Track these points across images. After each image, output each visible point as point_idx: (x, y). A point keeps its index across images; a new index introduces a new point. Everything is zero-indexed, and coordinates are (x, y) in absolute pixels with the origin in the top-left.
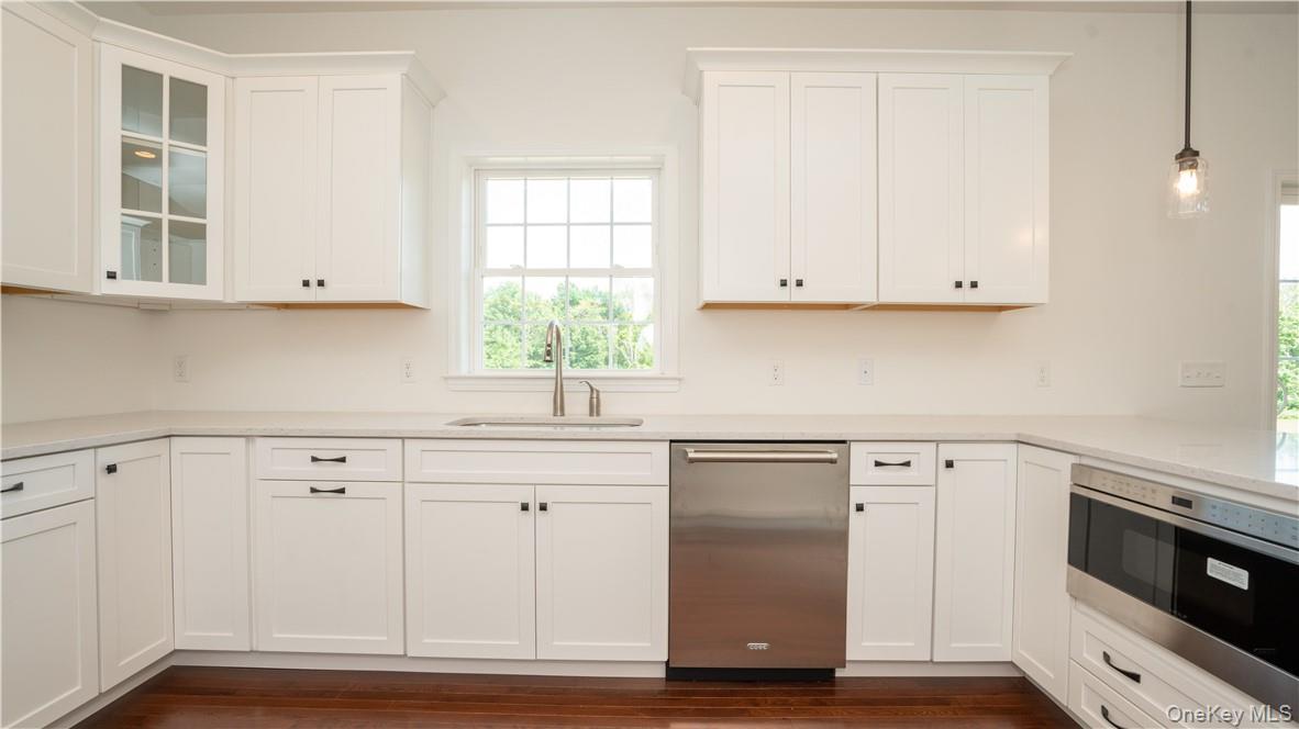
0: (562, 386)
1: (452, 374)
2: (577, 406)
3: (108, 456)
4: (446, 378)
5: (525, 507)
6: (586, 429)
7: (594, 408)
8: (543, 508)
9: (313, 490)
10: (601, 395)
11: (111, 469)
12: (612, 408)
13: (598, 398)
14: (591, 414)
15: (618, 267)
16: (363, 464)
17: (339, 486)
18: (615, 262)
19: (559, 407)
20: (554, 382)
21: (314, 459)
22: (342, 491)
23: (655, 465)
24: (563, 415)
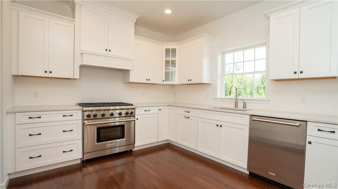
0: (237, 101)
1: (216, 97)
2: (240, 106)
3: (160, 108)
4: (214, 98)
5: (217, 125)
6: (234, 111)
7: (244, 106)
8: (221, 126)
9: (185, 117)
10: (247, 104)
11: (160, 110)
12: (248, 107)
13: (245, 104)
14: (244, 108)
15: (256, 71)
16: (193, 113)
17: (188, 117)
18: (255, 70)
19: (236, 105)
20: (235, 100)
21: (185, 112)
22: (189, 118)
23: (246, 120)
24: (237, 108)
